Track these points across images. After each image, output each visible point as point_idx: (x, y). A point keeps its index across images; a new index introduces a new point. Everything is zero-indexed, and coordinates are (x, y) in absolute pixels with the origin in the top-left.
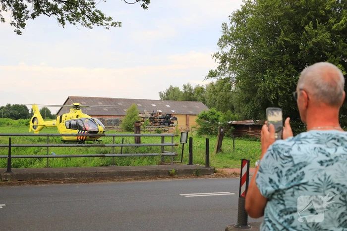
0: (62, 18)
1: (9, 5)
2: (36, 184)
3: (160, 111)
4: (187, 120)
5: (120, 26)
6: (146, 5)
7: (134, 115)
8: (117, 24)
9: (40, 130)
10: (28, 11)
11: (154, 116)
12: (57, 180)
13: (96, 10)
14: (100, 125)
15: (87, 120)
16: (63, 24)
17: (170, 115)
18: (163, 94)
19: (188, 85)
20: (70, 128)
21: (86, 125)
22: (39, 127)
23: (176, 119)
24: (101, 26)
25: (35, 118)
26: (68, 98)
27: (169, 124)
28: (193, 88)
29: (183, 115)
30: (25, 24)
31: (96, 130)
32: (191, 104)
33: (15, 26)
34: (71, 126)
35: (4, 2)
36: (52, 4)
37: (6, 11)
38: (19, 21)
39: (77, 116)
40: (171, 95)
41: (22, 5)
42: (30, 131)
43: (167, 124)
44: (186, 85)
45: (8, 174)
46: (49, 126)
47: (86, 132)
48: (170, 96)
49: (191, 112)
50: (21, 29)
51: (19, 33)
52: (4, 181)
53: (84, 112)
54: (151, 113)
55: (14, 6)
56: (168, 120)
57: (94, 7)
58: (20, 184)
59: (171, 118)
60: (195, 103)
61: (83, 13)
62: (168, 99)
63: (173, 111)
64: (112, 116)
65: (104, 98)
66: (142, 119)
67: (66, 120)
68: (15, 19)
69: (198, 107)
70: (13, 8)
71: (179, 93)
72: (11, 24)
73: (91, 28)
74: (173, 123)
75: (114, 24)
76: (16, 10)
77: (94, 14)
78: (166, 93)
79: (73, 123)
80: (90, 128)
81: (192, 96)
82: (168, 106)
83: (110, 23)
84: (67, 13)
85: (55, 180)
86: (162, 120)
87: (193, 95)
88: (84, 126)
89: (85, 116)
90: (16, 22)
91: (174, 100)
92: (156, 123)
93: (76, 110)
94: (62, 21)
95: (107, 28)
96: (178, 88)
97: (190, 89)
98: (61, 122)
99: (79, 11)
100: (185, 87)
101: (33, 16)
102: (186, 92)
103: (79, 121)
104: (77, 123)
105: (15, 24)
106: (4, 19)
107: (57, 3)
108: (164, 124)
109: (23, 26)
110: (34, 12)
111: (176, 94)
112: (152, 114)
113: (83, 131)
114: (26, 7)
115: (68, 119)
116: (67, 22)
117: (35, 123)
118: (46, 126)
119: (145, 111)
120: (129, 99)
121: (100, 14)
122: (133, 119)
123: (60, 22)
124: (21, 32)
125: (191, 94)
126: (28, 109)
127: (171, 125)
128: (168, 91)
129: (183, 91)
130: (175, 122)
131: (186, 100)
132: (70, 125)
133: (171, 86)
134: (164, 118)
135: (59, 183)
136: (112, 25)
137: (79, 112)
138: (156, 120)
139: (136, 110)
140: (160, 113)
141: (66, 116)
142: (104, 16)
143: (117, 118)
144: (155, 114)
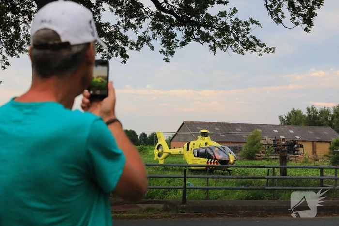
0: (214, 45)
1: (159, 33)
2: (212, 216)
3: (283, 137)
4: (314, 148)
5: (273, 52)
6: (308, 28)
7: (257, 142)
8: (271, 50)
9: (165, 158)
10: (178, 41)
11: (277, 142)
12: (232, 214)
13: (251, 37)
14: (230, 154)
15: (217, 148)
16: (215, 51)
17: (295, 142)
18: (284, 117)
19: (313, 108)
20: (198, 157)
21: (215, 154)
22: (164, 155)
23: (302, 146)
24: (254, 52)
25: (160, 145)
26: (183, 123)
27: (294, 152)
28: (318, 111)
29: (309, 141)
30: (174, 52)
31: (227, 159)
32: (318, 129)
33: (164, 54)
34: (199, 155)
35: (154, 31)
36: (204, 32)
37: (156, 39)
38: (168, 49)
39: (206, 144)
40: (294, 119)
41: (172, 33)
42: (155, 159)
43: (292, 152)
44: (310, 107)
45: (184, 206)
46: (175, 153)
47: (216, 161)
48: (291, 120)
49: (318, 139)
50: (170, 57)
51: (167, 60)
52: (181, 213)
53: (212, 139)
54: (273, 139)
55: (164, 34)
56: (292, 147)
57: (248, 33)
58: (197, 217)
59: (296, 146)
60: (322, 128)
61: (237, 39)
62: (288, 124)
63: (298, 138)
64: (229, 142)
65: (221, 123)
66: (264, 146)
67: (195, 148)
68: (165, 47)
69: (326, 132)
70: (163, 36)
71: (302, 116)
72: (161, 52)
73: (243, 54)
74: (298, 151)
75: (268, 50)
76: (166, 38)
77: (248, 40)
78: (287, 117)
79: (201, 151)
80: (220, 156)
81: (316, 121)
82: (292, 131)
83: (264, 49)
84: (219, 40)
85: (229, 213)
86: (286, 147)
87: (318, 118)
88: (214, 154)
89: (215, 144)
90: (165, 50)
91: (296, 124)
92: (279, 150)
93: (204, 138)
94: (213, 49)
95: (260, 54)
96: (300, 111)
97: (314, 112)
98: (188, 149)
99: (232, 37)
100: (309, 110)
101: (183, 44)
102: (309, 115)
103: (208, 149)
104: (206, 151)
105: (164, 52)
106: (153, 47)
107: (209, 31)
108: (288, 152)
109: (172, 53)
110: (184, 40)
111: (298, 118)
112: (274, 141)
113: (213, 160)
114: (176, 35)
115: (196, 147)
116: (218, 49)
117: (160, 150)
118: (172, 153)
119: (267, 137)
120: (248, 124)
121: (255, 40)
122: (255, 146)
123: (211, 49)
124: (169, 60)
125: (315, 118)
126: (137, 134)
127: (296, 153)
128: (290, 114)
129: (306, 115)
130: (301, 150)
131: (310, 125)
132: (198, 153)
133: (294, 109)
134: (288, 145)
135: (234, 216)
136: (265, 51)
137: (207, 139)
138: (279, 147)
139: (259, 137)
140: (283, 140)
141: (194, 144)
142: (260, 42)
143: (237, 145)
144: (278, 140)
